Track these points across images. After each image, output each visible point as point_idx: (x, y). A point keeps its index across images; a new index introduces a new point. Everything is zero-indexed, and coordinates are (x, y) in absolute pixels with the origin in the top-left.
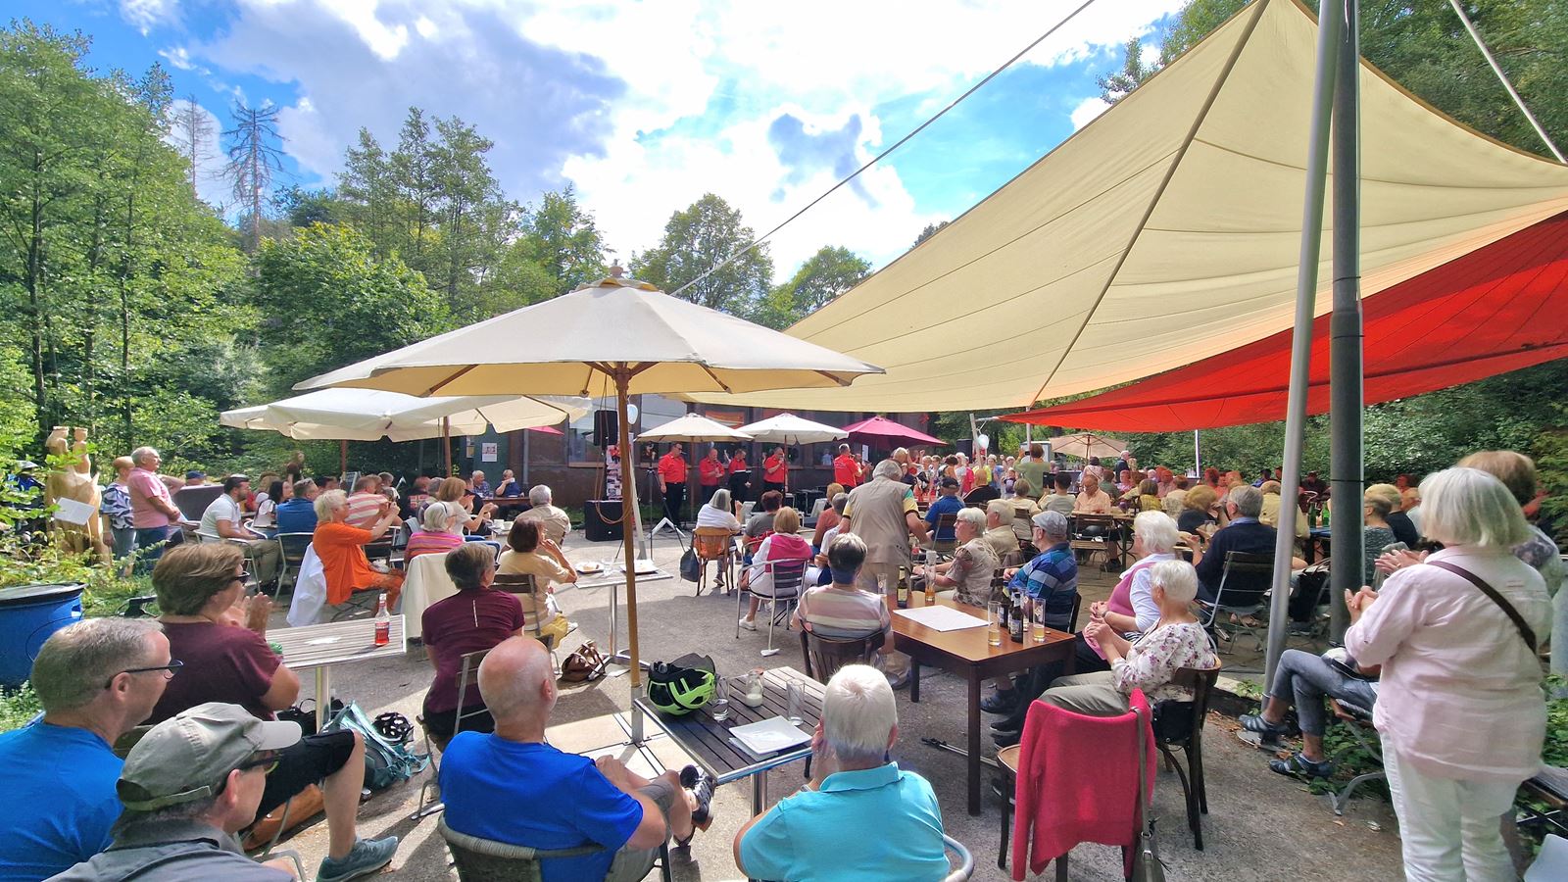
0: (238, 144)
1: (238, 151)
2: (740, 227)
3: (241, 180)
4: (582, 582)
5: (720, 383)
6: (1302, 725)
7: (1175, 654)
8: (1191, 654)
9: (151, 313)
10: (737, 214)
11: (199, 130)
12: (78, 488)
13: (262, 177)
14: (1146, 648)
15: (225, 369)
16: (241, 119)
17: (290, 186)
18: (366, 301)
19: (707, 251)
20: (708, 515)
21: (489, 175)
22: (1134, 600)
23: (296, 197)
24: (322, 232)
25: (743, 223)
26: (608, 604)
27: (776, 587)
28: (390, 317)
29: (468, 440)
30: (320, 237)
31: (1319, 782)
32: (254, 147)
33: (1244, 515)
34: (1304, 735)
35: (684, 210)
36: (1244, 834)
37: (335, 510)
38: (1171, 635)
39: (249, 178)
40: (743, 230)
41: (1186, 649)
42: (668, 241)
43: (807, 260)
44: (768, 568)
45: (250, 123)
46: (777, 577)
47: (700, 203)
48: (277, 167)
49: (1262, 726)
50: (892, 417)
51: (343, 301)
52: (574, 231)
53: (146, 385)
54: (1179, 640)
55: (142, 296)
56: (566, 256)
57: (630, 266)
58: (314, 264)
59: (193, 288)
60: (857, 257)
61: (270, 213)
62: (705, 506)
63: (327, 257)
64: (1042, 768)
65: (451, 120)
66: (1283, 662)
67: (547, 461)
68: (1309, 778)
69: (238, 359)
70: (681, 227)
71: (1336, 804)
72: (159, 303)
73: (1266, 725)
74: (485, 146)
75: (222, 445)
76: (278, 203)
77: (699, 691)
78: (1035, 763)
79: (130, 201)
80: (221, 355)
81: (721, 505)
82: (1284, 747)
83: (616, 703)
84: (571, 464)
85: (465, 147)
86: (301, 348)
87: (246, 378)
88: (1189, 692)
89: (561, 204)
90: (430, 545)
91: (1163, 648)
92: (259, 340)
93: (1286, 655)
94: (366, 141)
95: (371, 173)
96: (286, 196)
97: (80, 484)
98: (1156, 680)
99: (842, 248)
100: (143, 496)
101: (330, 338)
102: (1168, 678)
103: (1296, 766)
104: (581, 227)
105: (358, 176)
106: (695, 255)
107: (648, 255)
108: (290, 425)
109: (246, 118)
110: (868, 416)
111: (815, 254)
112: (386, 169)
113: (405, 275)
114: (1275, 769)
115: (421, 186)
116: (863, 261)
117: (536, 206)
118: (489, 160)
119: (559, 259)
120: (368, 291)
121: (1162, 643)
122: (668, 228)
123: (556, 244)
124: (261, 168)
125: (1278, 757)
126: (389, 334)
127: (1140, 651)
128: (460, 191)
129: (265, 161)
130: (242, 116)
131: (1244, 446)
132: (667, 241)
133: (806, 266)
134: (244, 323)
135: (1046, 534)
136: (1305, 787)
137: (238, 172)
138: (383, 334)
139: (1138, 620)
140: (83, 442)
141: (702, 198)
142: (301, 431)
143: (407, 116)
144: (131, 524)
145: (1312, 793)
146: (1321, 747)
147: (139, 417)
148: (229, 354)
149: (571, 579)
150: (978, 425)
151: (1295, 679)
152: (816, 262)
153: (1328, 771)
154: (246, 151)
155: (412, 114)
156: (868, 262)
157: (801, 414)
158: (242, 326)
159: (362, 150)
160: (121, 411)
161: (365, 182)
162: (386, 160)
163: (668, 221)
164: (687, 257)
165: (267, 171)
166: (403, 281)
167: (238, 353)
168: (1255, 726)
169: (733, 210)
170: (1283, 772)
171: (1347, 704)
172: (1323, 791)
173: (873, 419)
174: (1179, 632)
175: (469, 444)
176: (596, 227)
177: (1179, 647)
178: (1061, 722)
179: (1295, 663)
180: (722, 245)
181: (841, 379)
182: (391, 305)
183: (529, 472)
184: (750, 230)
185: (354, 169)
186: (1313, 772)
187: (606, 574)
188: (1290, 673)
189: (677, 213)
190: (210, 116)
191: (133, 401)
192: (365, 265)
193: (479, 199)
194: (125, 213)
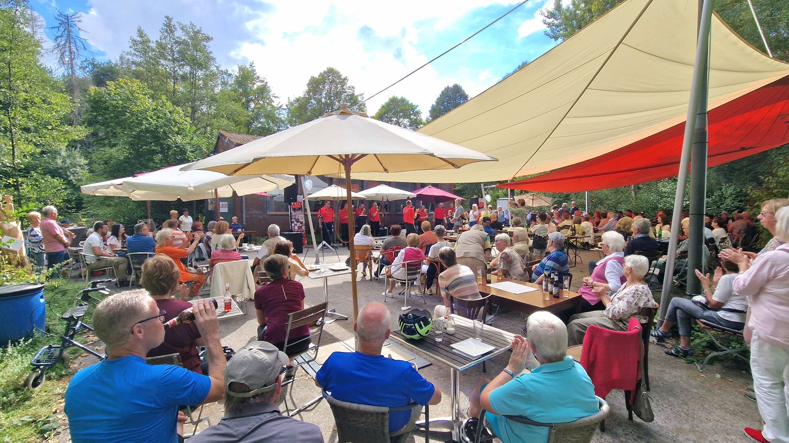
0: (60, 34)
1: (60, 38)
2: (348, 86)
3: (63, 54)
4: (311, 275)
5: (383, 167)
6: (681, 333)
7: (639, 299)
8: (646, 299)
9: (27, 130)
10: (346, 79)
11: (36, 25)
12: (10, 230)
13: (75, 53)
14: (623, 297)
15: (62, 162)
16: (61, 20)
17: (90, 58)
18: (151, 123)
19: (330, 98)
20: (359, 239)
21: (211, 55)
22: (608, 276)
23: (94, 65)
24: (123, 84)
25: (349, 84)
26: (323, 285)
28: (164, 132)
29: (209, 200)
30: (122, 87)
31: (689, 358)
32: (69, 36)
33: (642, 233)
34: (681, 337)
35: (316, 75)
36: (665, 383)
37: (167, 239)
38: (637, 290)
39: (67, 53)
40: (349, 87)
41: (644, 297)
42: (308, 92)
43: (384, 104)
44: (404, 265)
45: (66, 23)
46: (408, 270)
47: (325, 72)
48: (82, 47)
49: (660, 334)
50: (436, 185)
51: (138, 123)
52: (255, 87)
54: (641, 293)
55: (21, 121)
56: (252, 100)
57: (287, 106)
58: (121, 102)
59: (46, 116)
60: (410, 103)
61: (80, 74)
62: (357, 234)
63: (128, 99)
65: (189, 24)
66: (672, 304)
67: (255, 212)
68: (683, 357)
69: (69, 156)
70: (315, 85)
71: (699, 368)
73: (661, 333)
74: (208, 39)
75: (70, 204)
76: (84, 68)
77: (429, 327)
78: (591, 355)
79: (9, 65)
80: (59, 154)
81: (366, 233)
83: (336, 336)
85: (198, 40)
86: (114, 149)
87: (75, 167)
88: (645, 319)
89: (248, 72)
90: (224, 258)
91: (633, 297)
92: (79, 146)
93: (674, 300)
94: (141, 33)
95: (145, 52)
96: (88, 64)
97: (11, 227)
98: (630, 312)
99: (402, 98)
100: (52, 234)
101: (131, 144)
102: (635, 311)
103: (678, 352)
104: (259, 84)
105: (137, 53)
106: (323, 100)
107: (298, 100)
109: (63, 19)
110: (423, 185)
111: (387, 100)
112: (153, 50)
113: (171, 109)
114: (667, 353)
115: (174, 60)
116: (413, 105)
117: (234, 70)
118: (211, 46)
119: (248, 102)
120: (151, 118)
121: (631, 295)
122: (308, 85)
123: (246, 94)
124: (74, 49)
126: (165, 142)
127: (620, 299)
128: (196, 64)
129: (76, 45)
130: (61, 18)
131: (607, 199)
132: (307, 92)
133: (383, 107)
134: (78, 135)
135: (553, 243)
136: (683, 361)
137: (61, 50)
138: (161, 141)
139: (611, 285)
140: (10, 203)
141: (326, 70)
143: (164, 21)
145: (687, 363)
146: (689, 342)
148: (63, 153)
149: (306, 274)
150: (485, 189)
151: (678, 311)
152: (388, 105)
153: (692, 353)
154: (65, 38)
155: (166, 20)
156: (416, 105)
157: (389, 184)
158: (77, 137)
159: (139, 39)
161: (141, 57)
162: (153, 45)
163: (307, 82)
164: (319, 101)
165: (77, 49)
166: (170, 112)
167: (69, 153)
168: (657, 334)
169: (343, 77)
170: (672, 354)
171: (705, 321)
172: (693, 362)
173: (427, 187)
174: (641, 289)
176: (268, 85)
177: (641, 296)
179: (679, 304)
180: (338, 95)
182: (165, 125)
184: (353, 88)
185: (135, 50)
186: (686, 354)
187: (322, 270)
188: (676, 308)
189: (312, 77)
190: (42, 19)
191: (20, 179)
192: (149, 103)
193: (207, 68)
194: (6, 71)
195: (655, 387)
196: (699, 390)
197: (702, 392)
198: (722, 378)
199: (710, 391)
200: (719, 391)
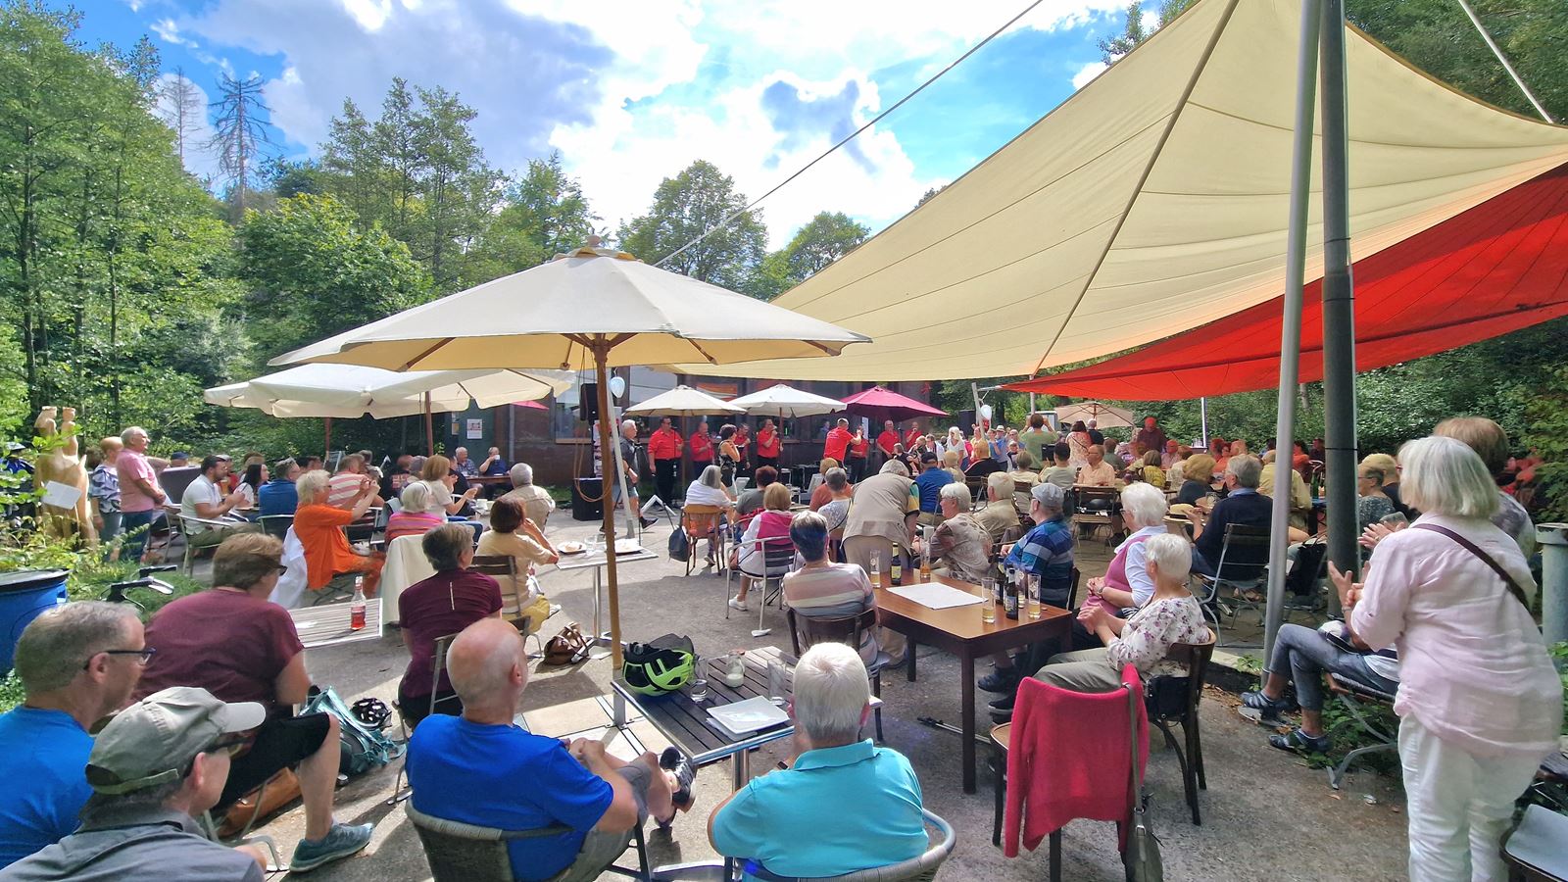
0: (225, 114)
1: (224, 123)
2: (733, 194)
3: (227, 151)
4: (563, 563)
5: (705, 354)
6: (1300, 701)
7: (1169, 629)
8: (1184, 629)
9: (138, 288)
10: (729, 181)
11: (185, 102)
12: (66, 471)
13: (248, 148)
14: (1140, 625)
15: (212, 345)
16: (227, 91)
17: (275, 156)
18: (350, 273)
19: (698, 218)
20: (697, 492)
21: (473, 144)
22: (1130, 575)
23: (282, 169)
24: (305, 202)
25: (735, 190)
26: (592, 585)
27: (767, 566)
28: (374, 289)
29: (453, 416)
30: (303, 208)
31: (1318, 757)
32: (240, 118)
33: (1244, 486)
34: (1303, 711)
35: (674, 177)
36: (1243, 809)
37: (316, 490)
38: (1164, 610)
39: (235, 148)
40: (736, 196)
41: (1180, 624)
42: (658, 209)
43: (803, 227)
44: (758, 546)
45: (236, 95)
46: (767, 555)
47: (690, 170)
48: (262, 138)
49: (1264, 703)
50: (893, 387)
51: (327, 273)
52: (560, 200)
53: (132, 361)
54: (1172, 616)
55: (129, 272)
56: (553, 225)
57: (618, 234)
58: (297, 235)
59: (179, 261)
60: (855, 222)
61: (257, 184)
62: (695, 483)
63: (310, 228)
64: (1033, 744)
65: (435, 90)
66: (1280, 637)
67: (532, 438)
68: (1308, 754)
69: (224, 334)
70: (671, 194)
71: (1332, 778)
72: (147, 277)
73: (1266, 701)
74: (469, 115)
75: (207, 423)
76: (264, 174)
77: (676, 672)
78: (1026, 740)
79: (118, 174)
80: (208, 330)
81: (710, 481)
82: (1284, 722)
83: (599, 685)
84: (558, 441)
85: (449, 116)
86: (286, 321)
87: (233, 353)
88: (1184, 668)
89: (547, 172)
90: (411, 527)
91: (1157, 624)
92: (245, 314)
93: (1286, 628)
94: (350, 111)
95: (355, 143)
96: (272, 167)
97: (68, 466)
98: (1152, 657)
99: (840, 214)
100: (131, 478)
101: (314, 311)
102: (1164, 655)
103: (1294, 741)
104: (567, 194)
105: (342, 146)
106: (686, 222)
107: (637, 223)
108: (273, 402)
109: (232, 89)
110: (867, 386)
111: (811, 220)
112: (369, 140)
113: (389, 245)
114: (1275, 744)
115: (405, 156)
116: (862, 227)
117: (521, 174)
118: (473, 129)
119: (546, 228)
120: (352, 262)
121: (1155, 619)
122: (658, 195)
123: (543, 213)
124: (247, 140)
125: (1278, 732)
126: (373, 307)
127: (1135, 628)
128: (442, 160)
129: (250, 133)
130: (228, 87)
131: (1250, 414)
132: (656, 208)
133: (802, 233)
134: (229, 296)
135: (1041, 506)
136: (1304, 762)
137: (224, 143)
138: (366, 306)
139: (1134, 596)
140: (70, 422)
141: (691, 165)
142: (283, 409)
143: (391, 86)
144: (118, 508)
145: (1311, 768)
146: (1320, 722)
147: (127, 395)
148: (215, 328)
149: (553, 560)
150: (980, 394)
151: (1292, 653)
152: (812, 228)
153: (1326, 746)
154: (232, 122)
155: (395, 84)
156: (867, 227)
157: (798, 385)
158: (228, 300)
159: (346, 120)
160: (109, 389)
161: (349, 152)
162: (370, 130)
163: (657, 188)
164: (677, 225)
165: (252, 141)
166: (387, 252)
167: (225, 327)
168: (1257, 704)
169: (725, 176)
170: (1283, 747)
171: (1342, 678)
172: (1321, 766)
173: (873, 390)
174: (1172, 608)
175: (454, 421)
176: (583, 195)
177: (1173, 622)
178: (1052, 699)
179: (1292, 637)
180: (713, 213)
181: (830, 349)
182: (375, 276)
183: (515, 450)
184: (743, 197)
185: (339, 140)
186: (1311, 747)
187: (589, 554)
188: (1287, 647)
189: (666, 179)
190: (197, 89)
191: (121, 378)
192: (349, 236)
193: (464, 168)
194: (113, 185)
195: (1215, 817)
196: (1314, 828)
197: (1317, 831)
198: (1378, 803)
199: (1339, 832)
200: (1360, 834)
